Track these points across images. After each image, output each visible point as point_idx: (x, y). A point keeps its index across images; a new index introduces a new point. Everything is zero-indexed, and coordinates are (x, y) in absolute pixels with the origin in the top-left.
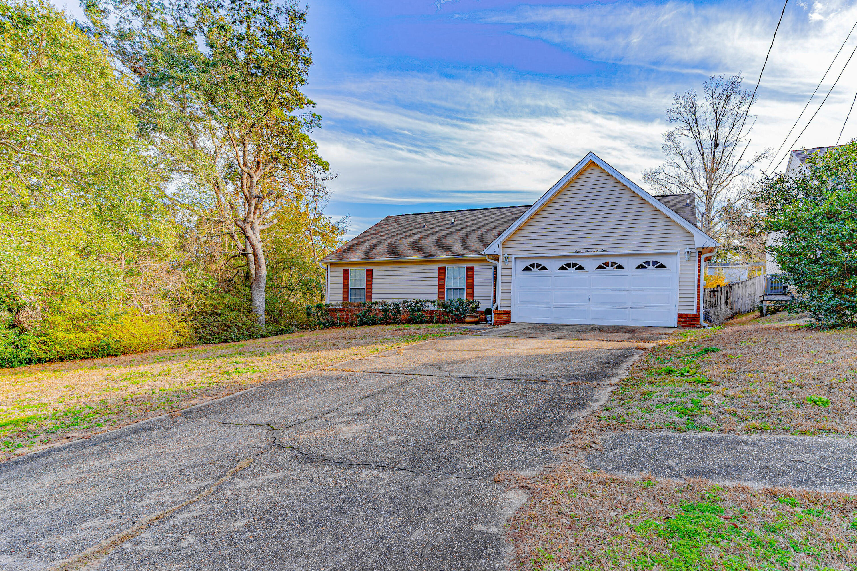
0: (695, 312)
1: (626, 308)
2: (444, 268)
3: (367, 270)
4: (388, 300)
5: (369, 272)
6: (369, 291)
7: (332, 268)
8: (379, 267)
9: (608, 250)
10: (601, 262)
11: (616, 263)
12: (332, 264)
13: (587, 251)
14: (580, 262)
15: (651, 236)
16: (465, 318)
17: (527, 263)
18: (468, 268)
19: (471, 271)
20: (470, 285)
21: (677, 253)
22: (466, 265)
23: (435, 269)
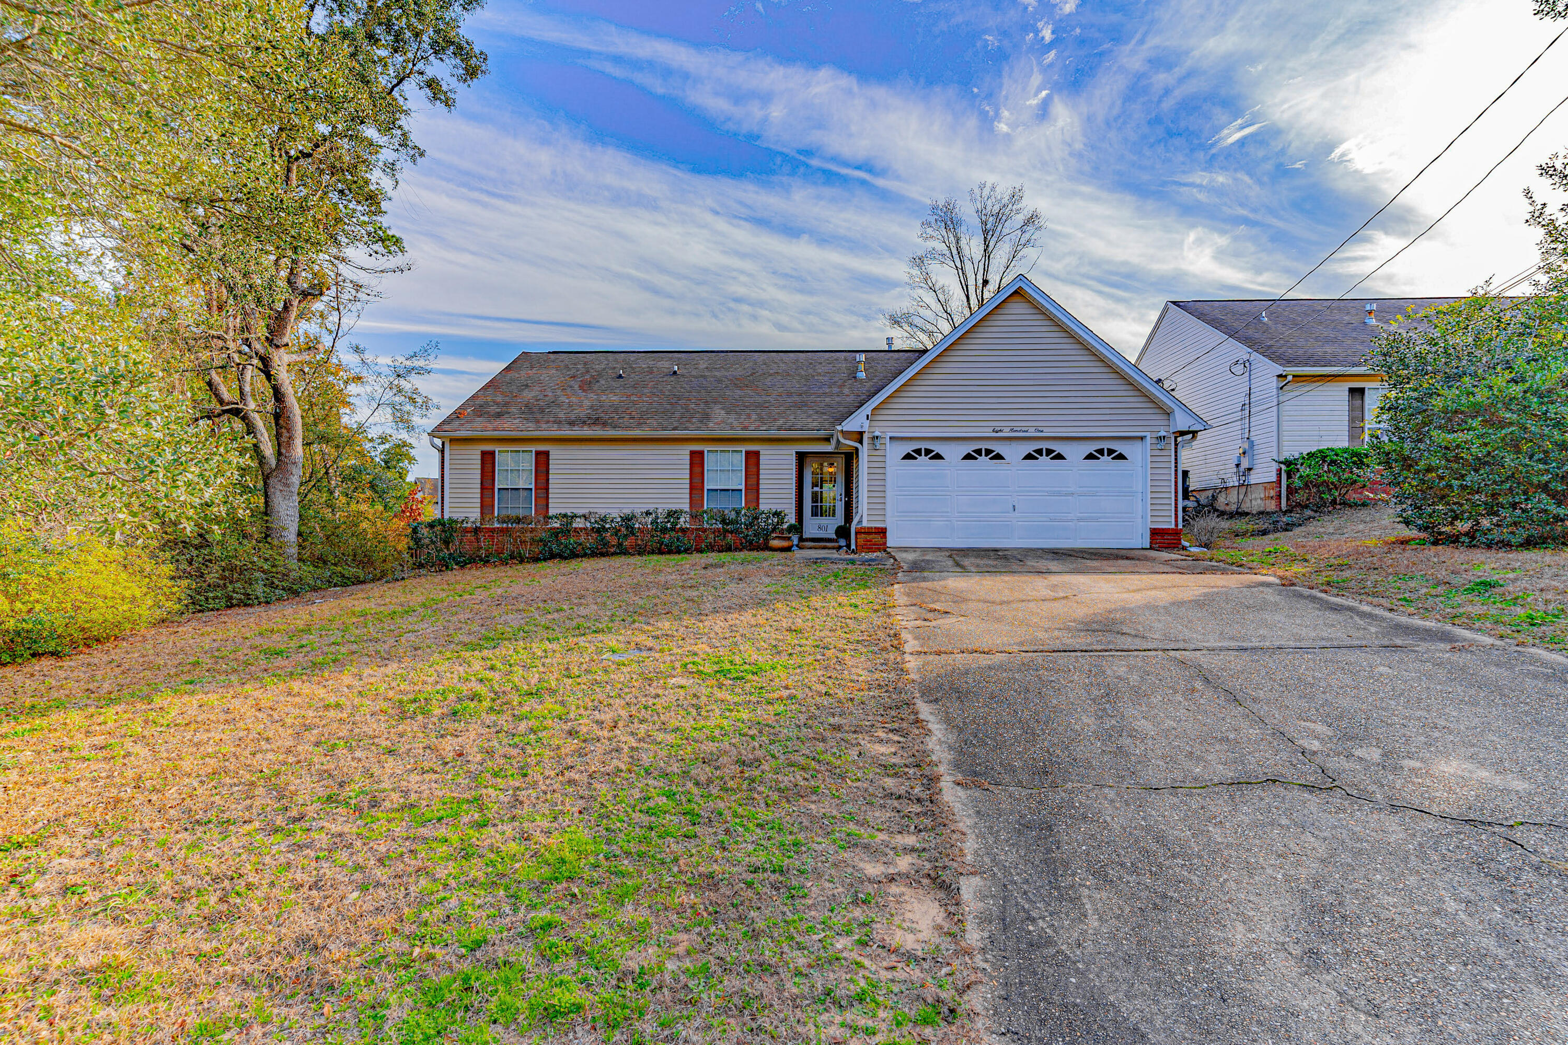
0: (1173, 526)
1: (1071, 520)
2: (702, 453)
3: (538, 453)
4: (608, 511)
5: (543, 459)
6: (542, 493)
7: (455, 447)
8: (562, 447)
9: (1045, 429)
10: (1030, 448)
11: (1054, 451)
12: (453, 441)
13: (1012, 430)
14: (998, 448)
15: (1108, 411)
16: (767, 540)
17: (909, 448)
18: (747, 453)
19: (753, 459)
20: (752, 481)
21: (1142, 438)
22: (744, 448)
23: (682, 454)
